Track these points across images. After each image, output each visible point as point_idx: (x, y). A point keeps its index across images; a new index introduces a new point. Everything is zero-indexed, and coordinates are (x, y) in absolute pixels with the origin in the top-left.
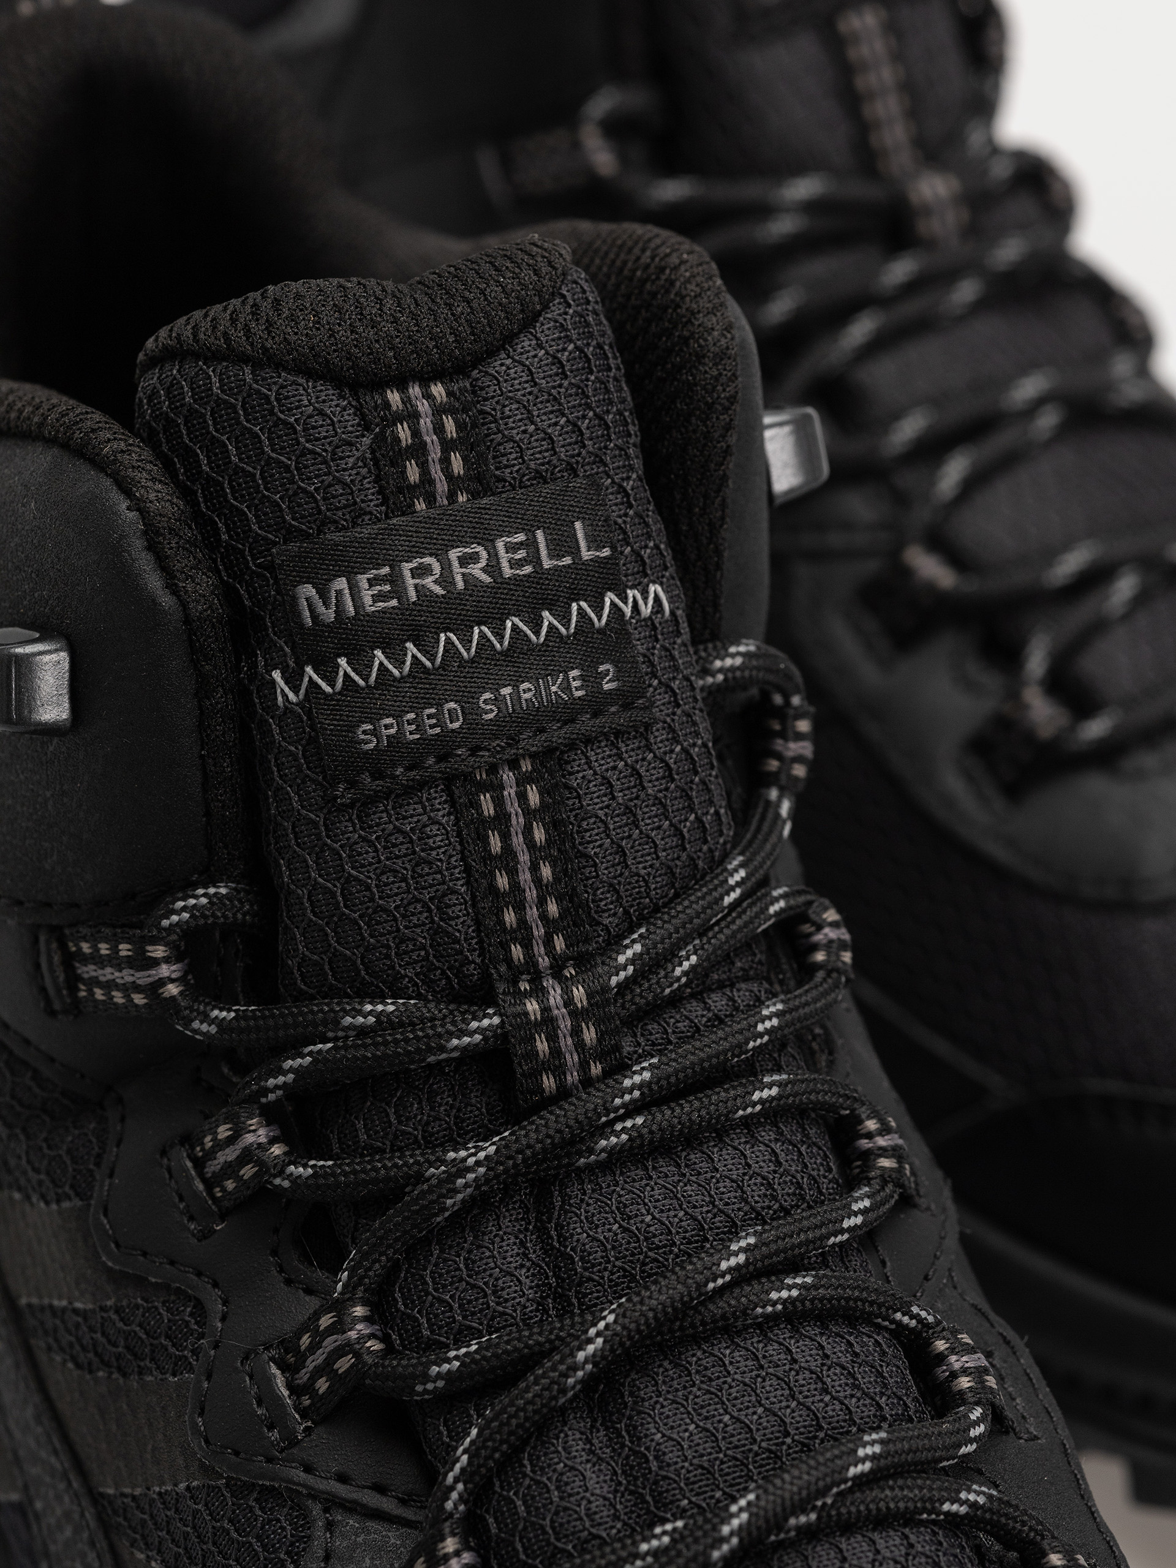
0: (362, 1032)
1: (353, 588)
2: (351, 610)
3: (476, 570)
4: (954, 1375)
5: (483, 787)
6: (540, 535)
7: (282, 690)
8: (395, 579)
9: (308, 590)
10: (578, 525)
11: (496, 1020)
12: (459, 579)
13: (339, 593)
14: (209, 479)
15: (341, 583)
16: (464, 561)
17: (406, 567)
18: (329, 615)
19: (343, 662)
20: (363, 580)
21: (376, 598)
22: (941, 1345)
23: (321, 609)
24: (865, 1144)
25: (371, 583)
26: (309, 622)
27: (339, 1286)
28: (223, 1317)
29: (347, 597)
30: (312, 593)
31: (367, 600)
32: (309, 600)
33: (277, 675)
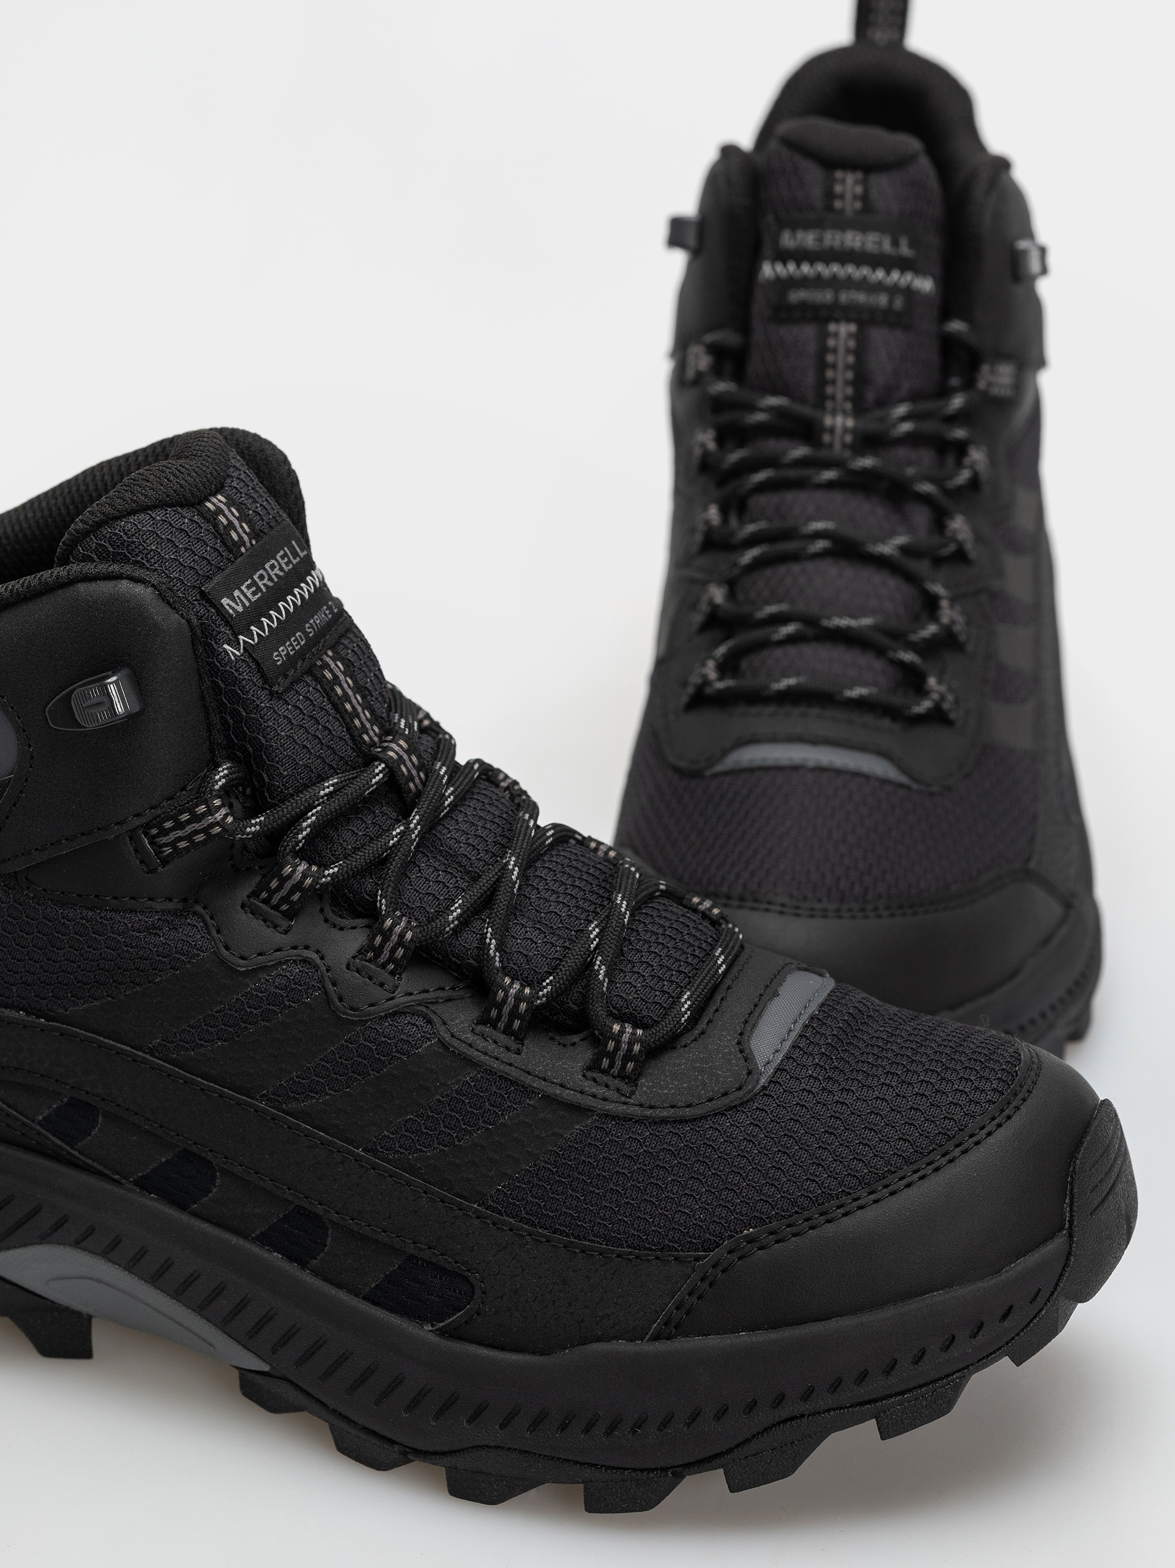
0: (330, 795)
1: (242, 593)
2: (247, 604)
5: (322, 667)
6: (286, 548)
7: (232, 652)
8: (254, 583)
9: (226, 601)
10: (293, 542)
12: (262, 587)
13: (238, 597)
15: (236, 594)
16: (271, 568)
18: (240, 609)
19: (252, 628)
20: (243, 588)
23: (236, 607)
26: (233, 615)
27: (383, 907)
28: (322, 958)
29: (242, 598)
30: (228, 601)
31: (250, 597)
32: (228, 605)
33: (226, 646)
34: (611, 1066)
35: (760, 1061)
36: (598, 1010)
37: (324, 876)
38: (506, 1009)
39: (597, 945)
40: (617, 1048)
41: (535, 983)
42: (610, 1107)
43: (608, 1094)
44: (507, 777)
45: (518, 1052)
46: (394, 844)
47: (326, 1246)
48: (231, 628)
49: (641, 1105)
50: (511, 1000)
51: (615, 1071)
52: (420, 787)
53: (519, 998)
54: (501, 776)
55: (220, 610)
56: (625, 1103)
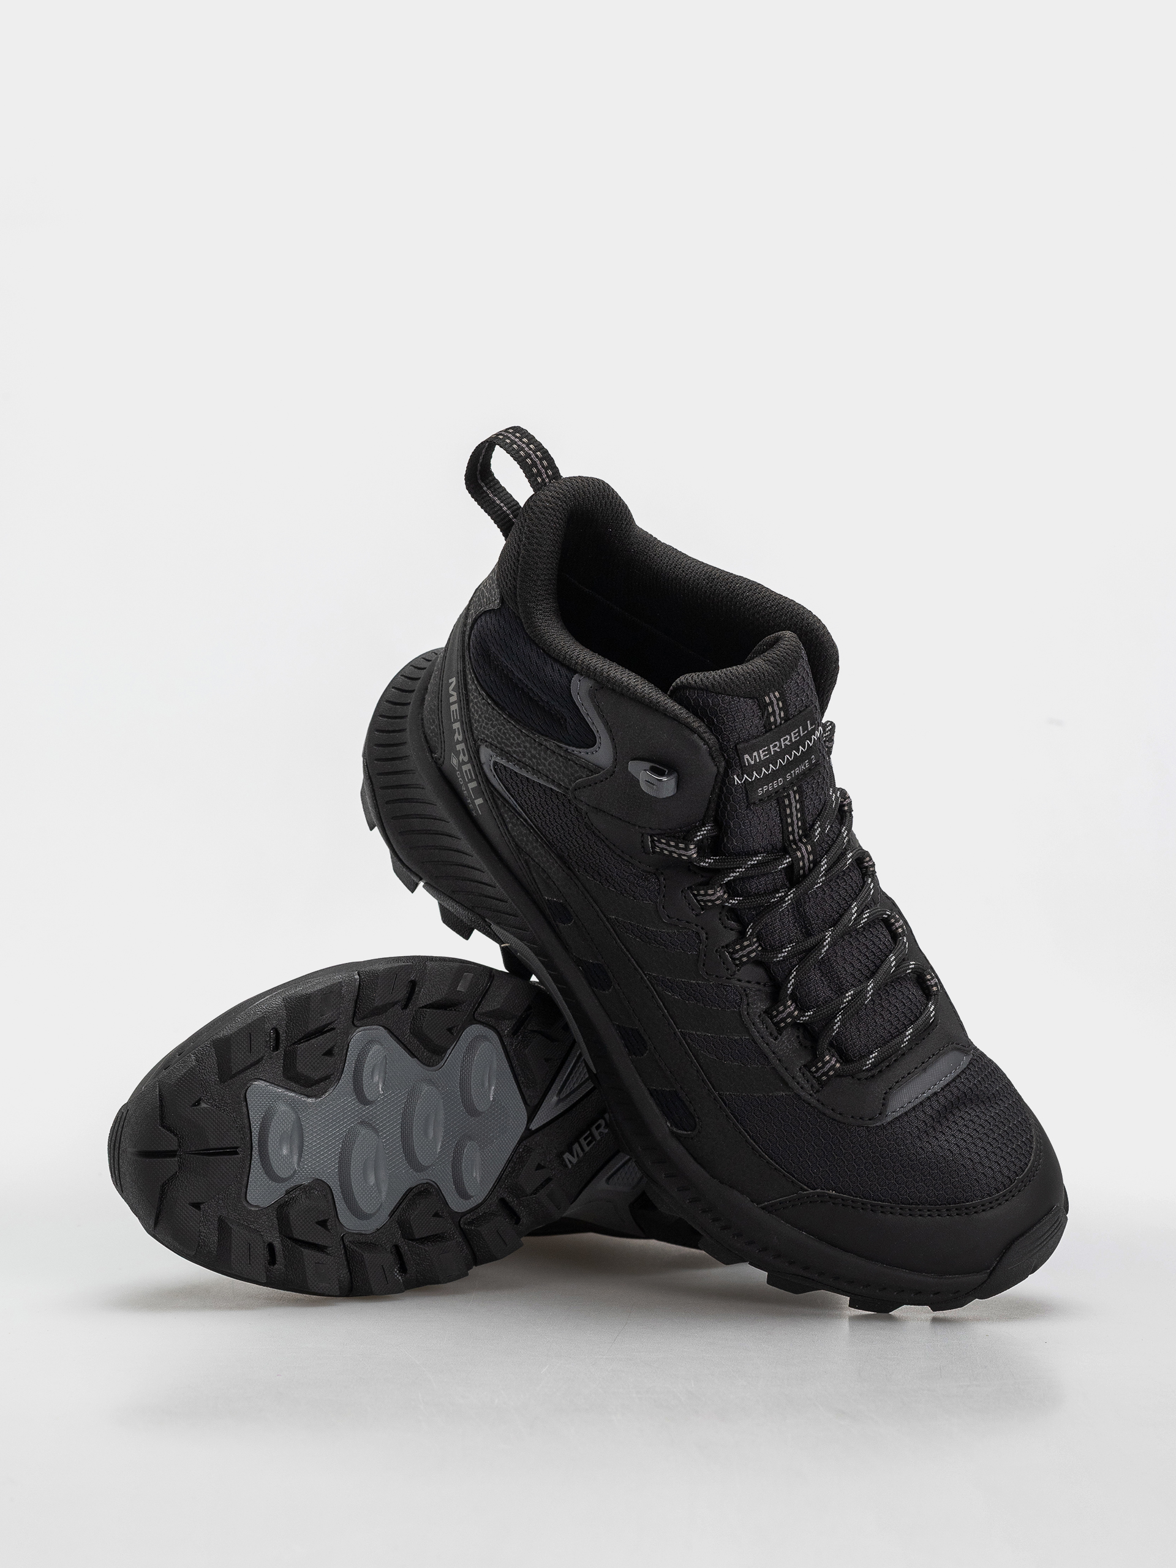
0: (753, 866)
1: (759, 754)
2: (758, 760)
3: (787, 742)
4: (897, 929)
5: (786, 797)
6: (801, 727)
7: (737, 781)
8: (769, 750)
9: (747, 756)
10: (808, 722)
11: (790, 859)
12: (773, 751)
13: (755, 756)
14: (716, 725)
15: (755, 754)
16: (784, 741)
17: (771, 746)
18: (753, 763)
19: (754, 772)
20: (761, 751)
21: (764, 756)
22: (893, 921)
23: (751, 760)
24: (866, 864)
25: (763, 752)
26: (747, 765)
27: (749, 933)
28: (707, 938)
29: (757, 757)
30: (748, 757)
31: (762, 757)
32: (747, 759)
33: (735, 777)
34: (816, 1072)
35: (889, 1109)
36: (824, 1043)
37: (728, 902)
38: (781, 1016)
39: (845, 1006)
40: (823, 1067)
41: (803, 1009)
42: (803, 1094)
43: (806, 1086)
44: (871, 859)
45: (776, 1039)
46: (773, 902)
47: (643, 1055)
48: (742, 770)
49: (818, 1101)
50: (784, 1015)
51: (816, 1075)
52: (807, 872)
53: (790, 1015)
54: (868, 859)
55: (741, 759)
56: (811, 1095)
